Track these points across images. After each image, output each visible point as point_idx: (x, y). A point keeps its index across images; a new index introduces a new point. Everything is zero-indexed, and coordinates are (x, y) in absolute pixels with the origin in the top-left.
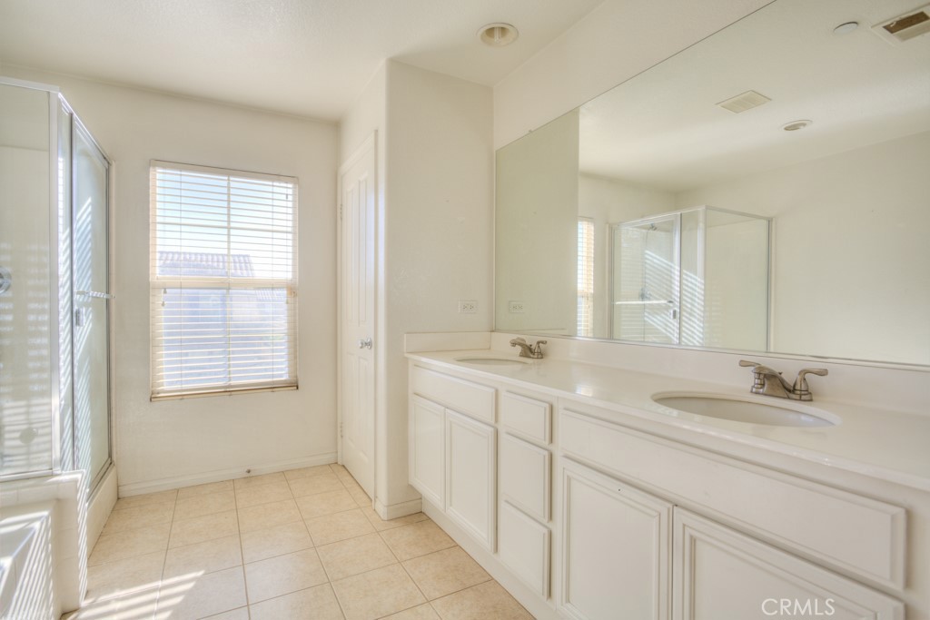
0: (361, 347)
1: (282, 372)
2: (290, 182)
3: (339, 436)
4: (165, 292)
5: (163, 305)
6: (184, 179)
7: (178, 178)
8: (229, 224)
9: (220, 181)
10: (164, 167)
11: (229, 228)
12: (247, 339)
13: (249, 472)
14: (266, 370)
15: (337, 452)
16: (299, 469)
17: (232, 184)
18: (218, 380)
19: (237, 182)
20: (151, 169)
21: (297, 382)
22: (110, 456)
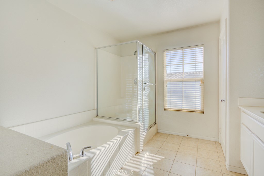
0: (221, 102)
1: (199, 108)
2: (201, 47)
3: (219, 133)
4: (167, 83)
5: (166, 86)
6: (171, 53)
7: (170, 53)
8: (183, 63)
9: (180, 51)
10: (167, 51)
11: (183, 64)
12: (188, 96)
13: (188, 135)
14: (194, 106)
15: (218, 138)
16: (204, 140)
17: (184, 52)
18: (180, 107)
19: (185, 51)
20: (164, 52)
21: (204, 111)
22: (155, 122)
